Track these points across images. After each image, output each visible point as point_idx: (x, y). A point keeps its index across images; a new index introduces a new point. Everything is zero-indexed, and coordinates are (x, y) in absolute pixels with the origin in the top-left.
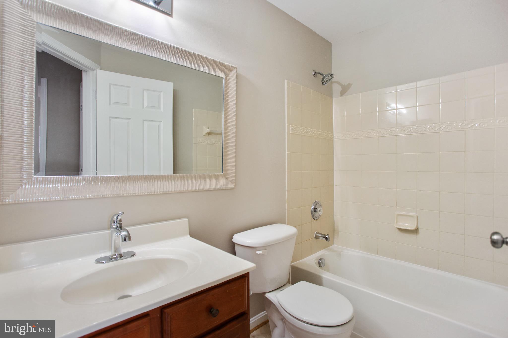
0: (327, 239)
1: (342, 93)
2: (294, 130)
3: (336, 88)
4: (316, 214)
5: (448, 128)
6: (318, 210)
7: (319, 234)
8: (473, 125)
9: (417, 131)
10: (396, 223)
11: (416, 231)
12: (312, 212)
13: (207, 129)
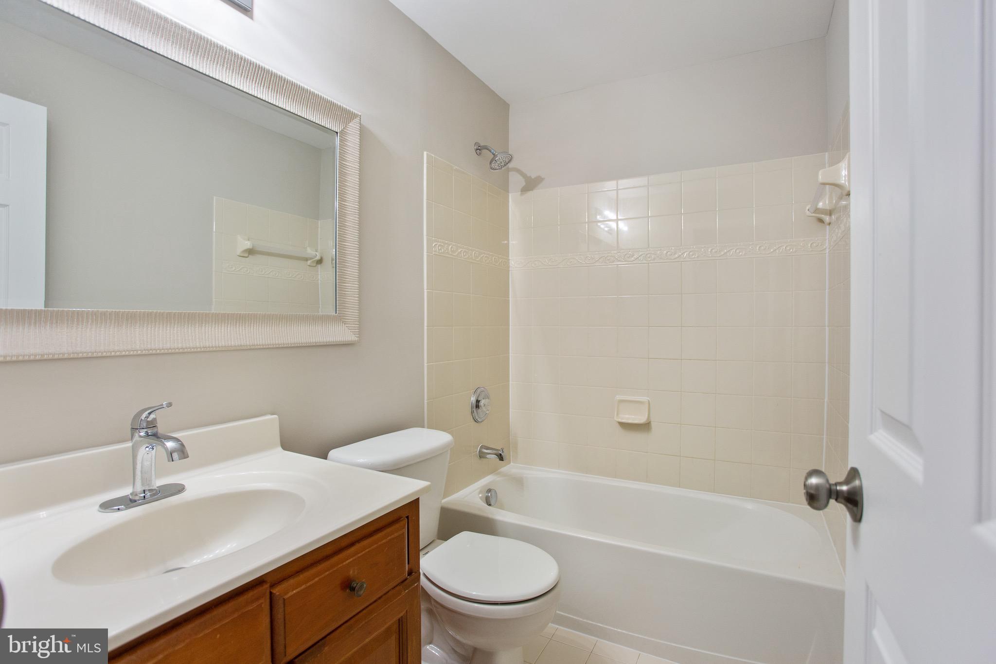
0: (501, 458)
1: (525, 190)
2: (440, 248)
3: (516, 181)
4: (480, 410)
5: (693, 255)
6: (481, 404)
7: (488, 448)
8: (727, 252)
9: (649, 258)
10: (617, 414)
11: (645, 427)
12: (472, 408)
13: (246, 243)
